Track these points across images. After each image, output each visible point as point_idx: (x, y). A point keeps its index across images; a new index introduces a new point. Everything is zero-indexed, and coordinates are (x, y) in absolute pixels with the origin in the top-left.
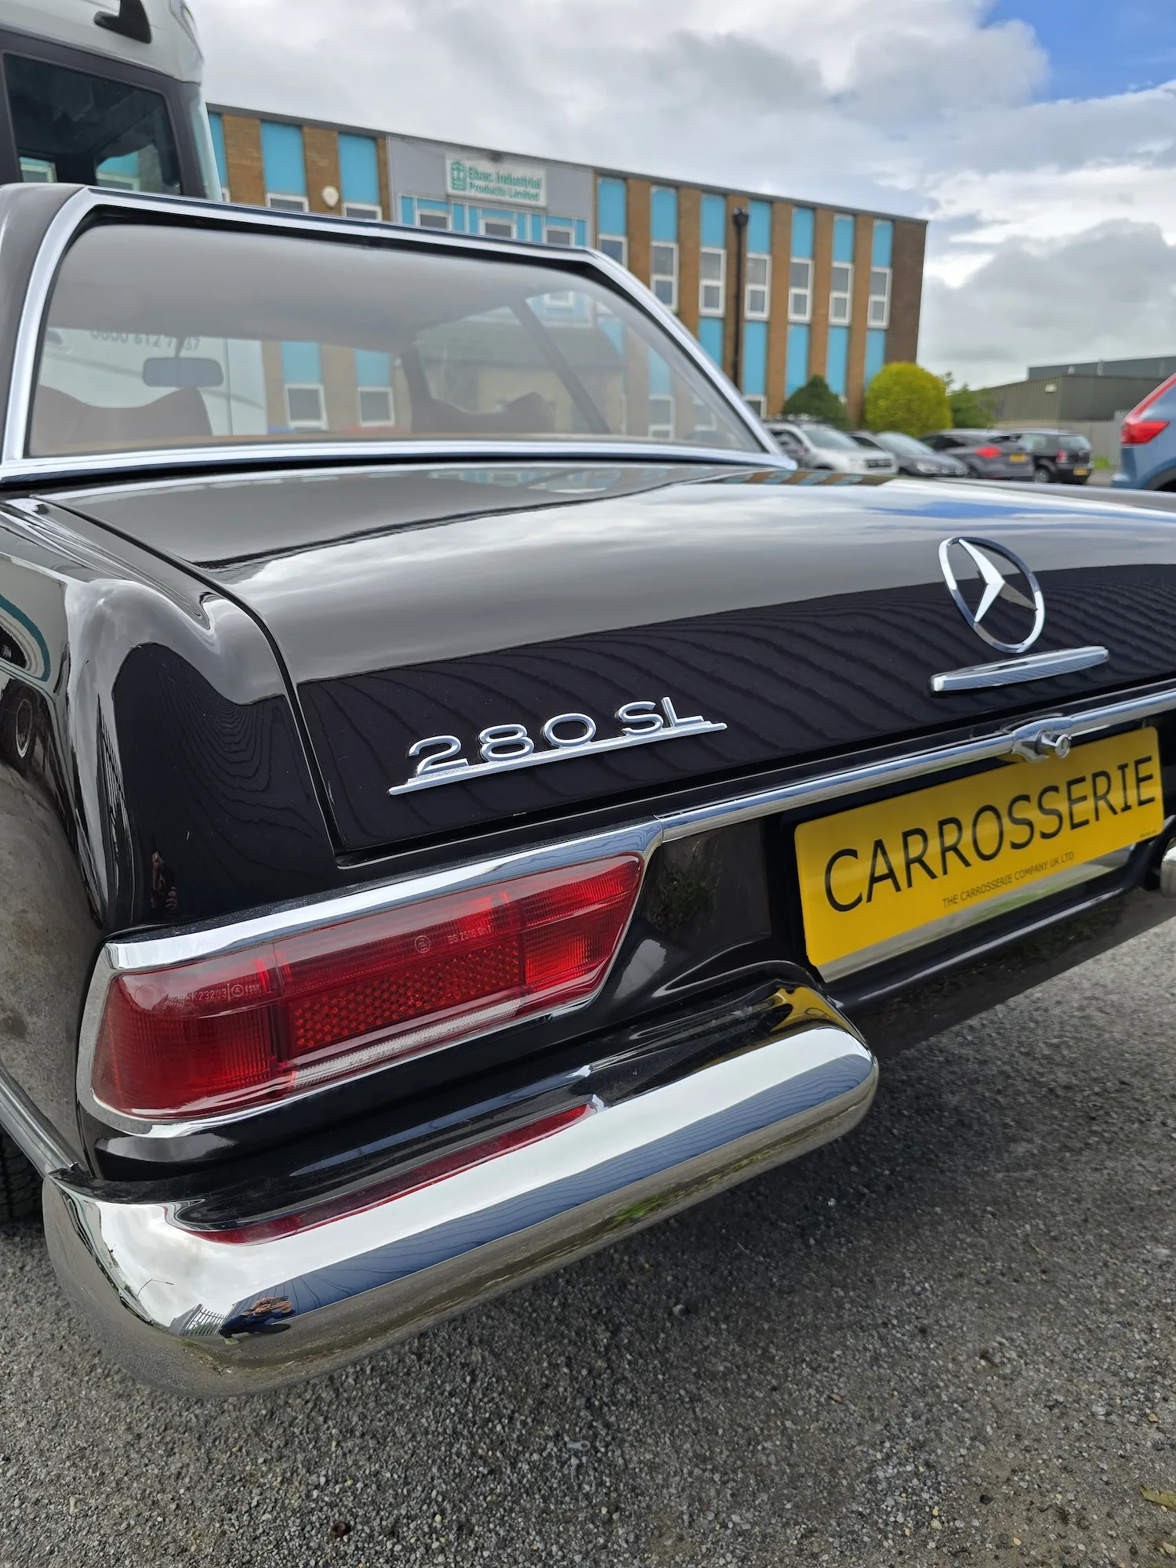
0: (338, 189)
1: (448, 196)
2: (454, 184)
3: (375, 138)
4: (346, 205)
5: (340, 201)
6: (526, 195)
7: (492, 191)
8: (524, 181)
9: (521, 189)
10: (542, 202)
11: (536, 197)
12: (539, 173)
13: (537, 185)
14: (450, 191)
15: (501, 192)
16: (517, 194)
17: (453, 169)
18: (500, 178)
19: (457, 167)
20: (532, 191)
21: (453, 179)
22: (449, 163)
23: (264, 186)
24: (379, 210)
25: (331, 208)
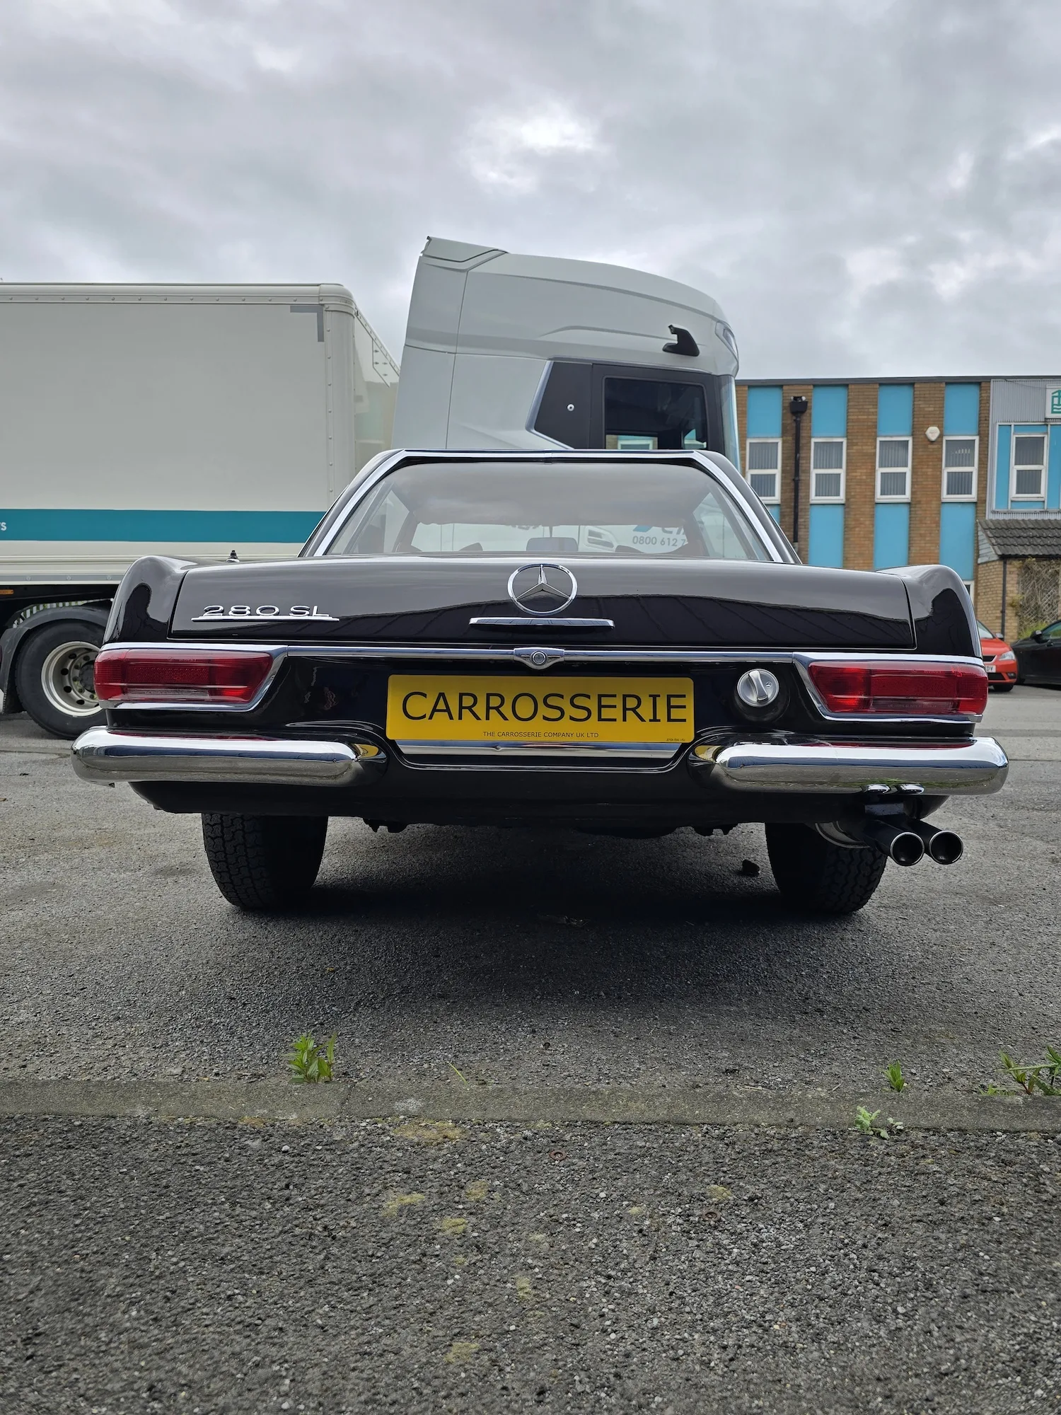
0: (941, 427)
1: (1046, 419)
2: (1053, 408)
3: (980, 383)
4: (945, 438)
5: (941, 436)
17: (1053, 397)
21: (1053, 405)
22: (1049, 393)
23: (876, 432)
24: (977, 438)
25: (932, 442)
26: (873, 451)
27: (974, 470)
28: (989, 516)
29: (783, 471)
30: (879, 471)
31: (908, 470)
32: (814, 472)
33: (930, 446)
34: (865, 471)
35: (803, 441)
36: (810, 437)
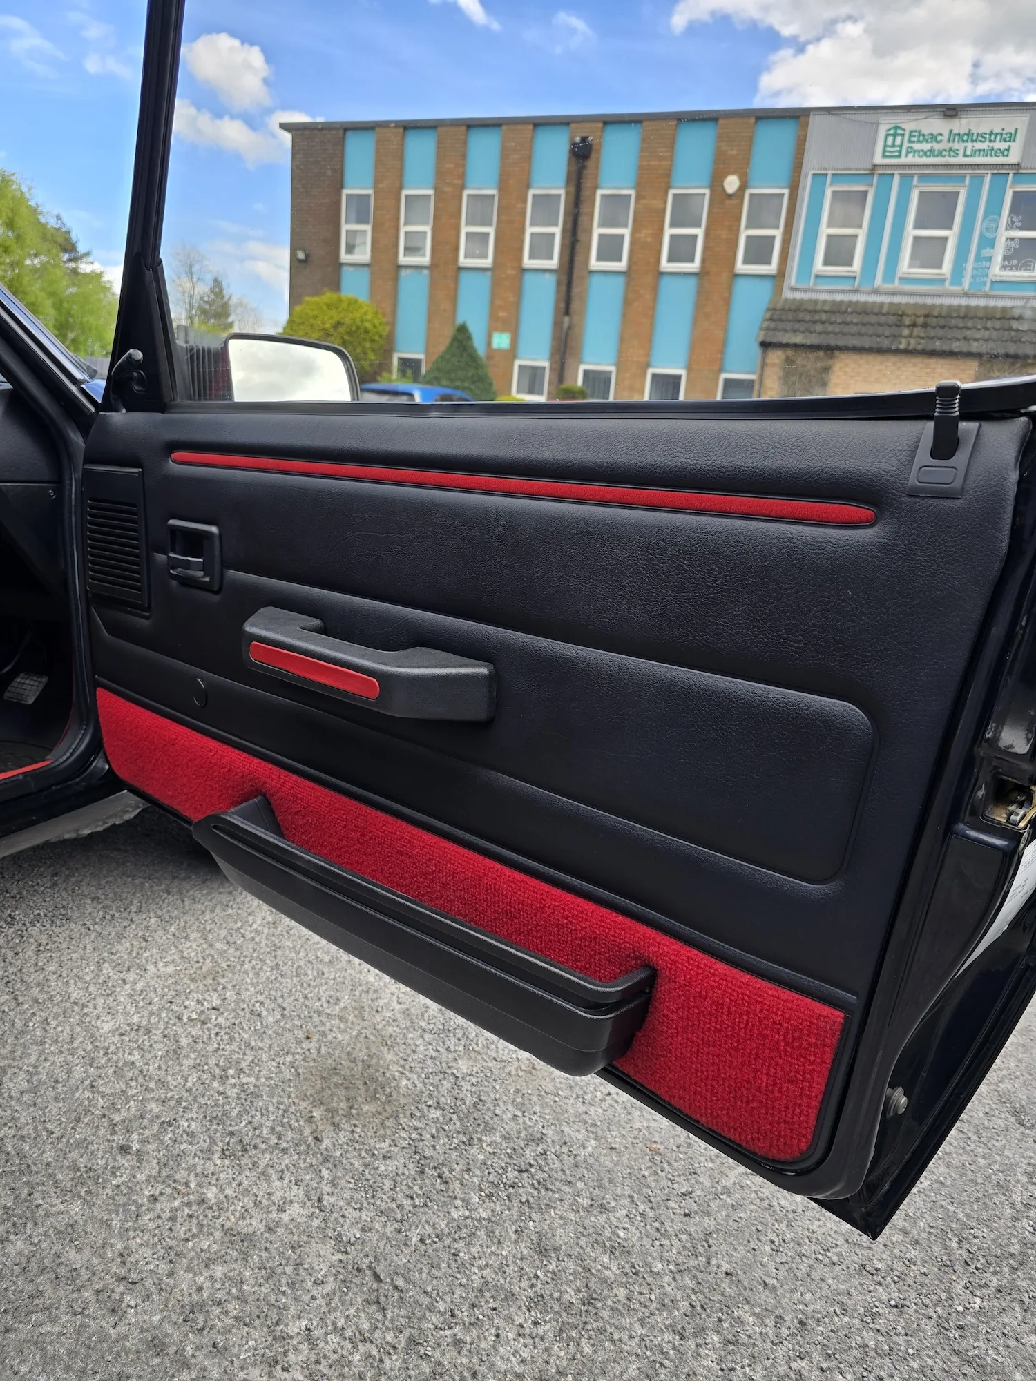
0: (743, 177)
1: (875, 167)
3: (798, 116)
4: (748, 192)
23: (669, 183)
24: (786, 192)
25: (730, 196)
26: (662, 206)
27: (778, 234)
28: (788, 294)
29: (564, 231)
30: (668, 232)
31: (699, 232)
32: (597, 231)
33: (728, 202)
34: (650, 231)
35: (585, 193)
36: (596, 187)
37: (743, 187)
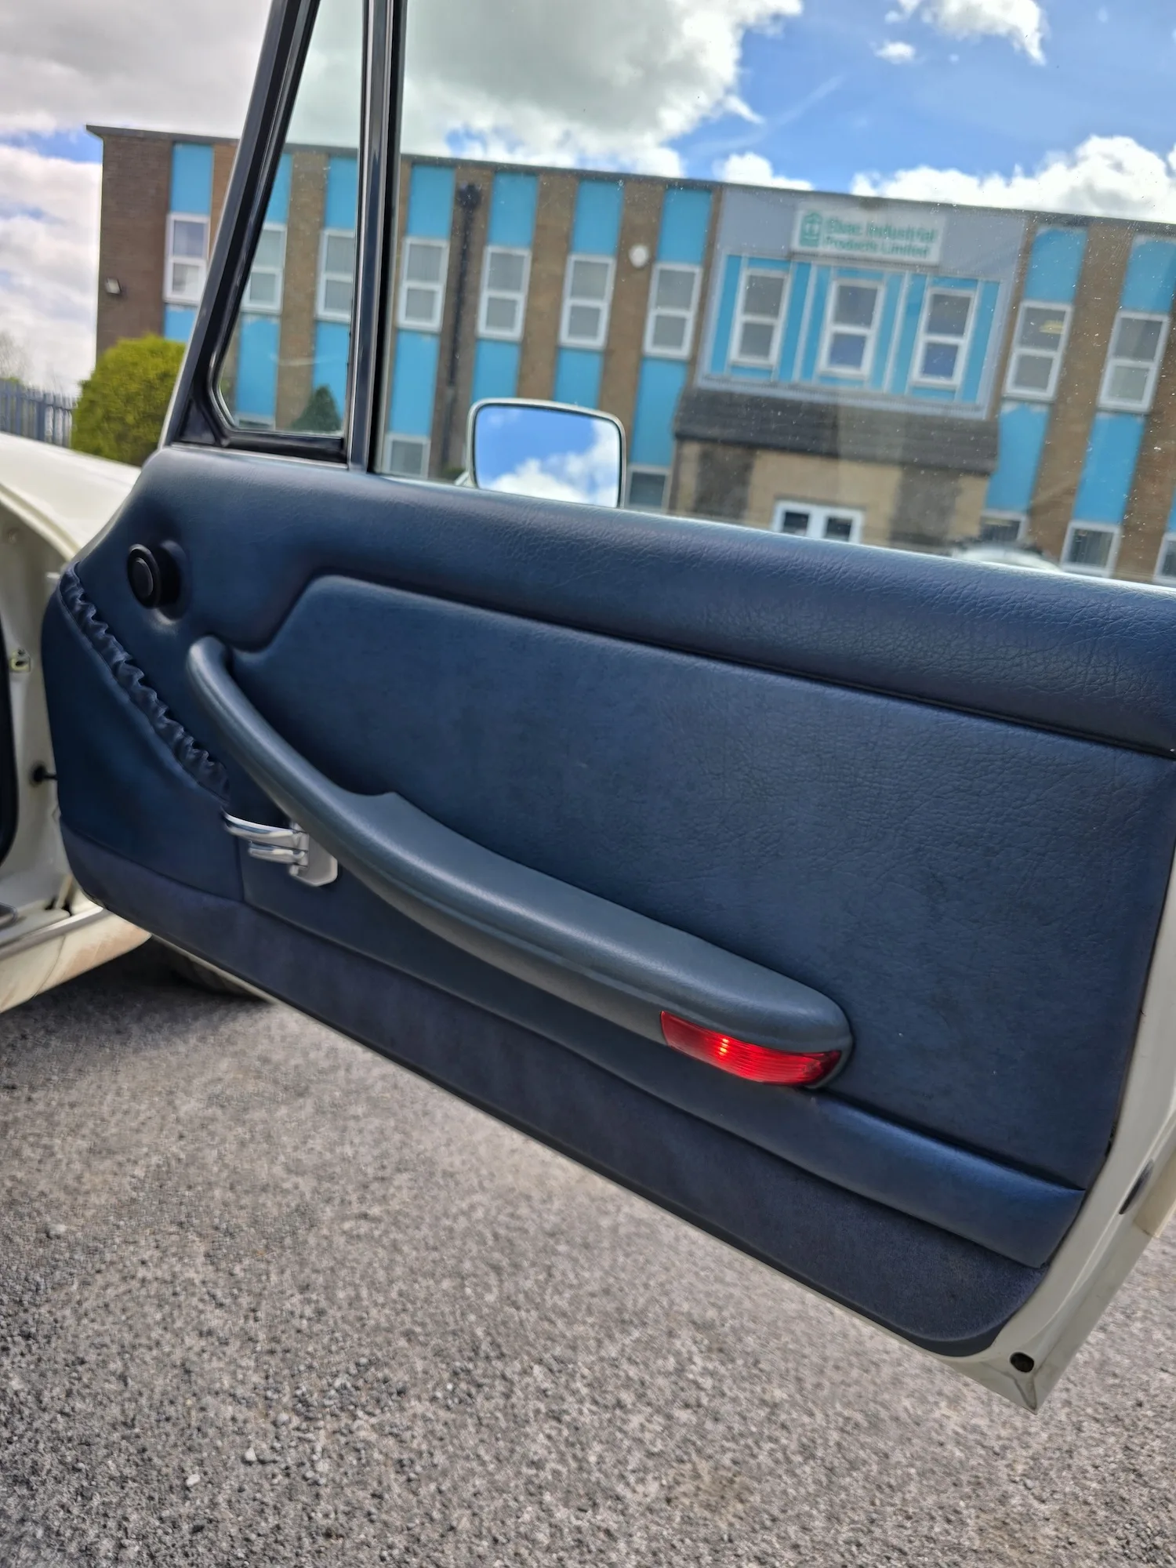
0: (651, 249)
1: (792, 255)
2: (803, 239)
3: (712, 190)
4: (659, 266)
6: (910, 250)
7: (859, 246)
8: (909, 233)
9: (902, 242)
10: (933, 257)
11: (925, 252)
12: (938, 222)
13: (929, 237)
14: (796, 245)
15: (872, 246)
16: (896, 249)
17: (806, 221)
18: (872, 229)
19: (812, 218)
20: (918, 243)
21: (803, 233)
22: (801, 214)
23: (569, 247)
24: (698, 271)
25: (639, 270)
26: (562, 272)
27: (690, 315)
28: (701, 383)
29: (448, 289)
30: (569, 303)
31: (603, 305)
32: (486, 294)
33: (635, 276)
34: (548, 298)
35: (473, 250)
36: (485, 242)
37: (652, 260)
